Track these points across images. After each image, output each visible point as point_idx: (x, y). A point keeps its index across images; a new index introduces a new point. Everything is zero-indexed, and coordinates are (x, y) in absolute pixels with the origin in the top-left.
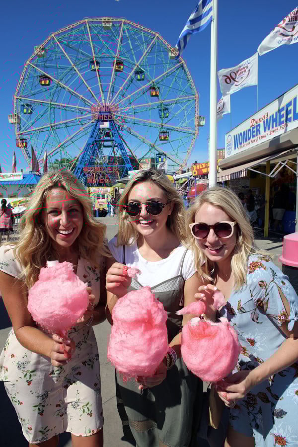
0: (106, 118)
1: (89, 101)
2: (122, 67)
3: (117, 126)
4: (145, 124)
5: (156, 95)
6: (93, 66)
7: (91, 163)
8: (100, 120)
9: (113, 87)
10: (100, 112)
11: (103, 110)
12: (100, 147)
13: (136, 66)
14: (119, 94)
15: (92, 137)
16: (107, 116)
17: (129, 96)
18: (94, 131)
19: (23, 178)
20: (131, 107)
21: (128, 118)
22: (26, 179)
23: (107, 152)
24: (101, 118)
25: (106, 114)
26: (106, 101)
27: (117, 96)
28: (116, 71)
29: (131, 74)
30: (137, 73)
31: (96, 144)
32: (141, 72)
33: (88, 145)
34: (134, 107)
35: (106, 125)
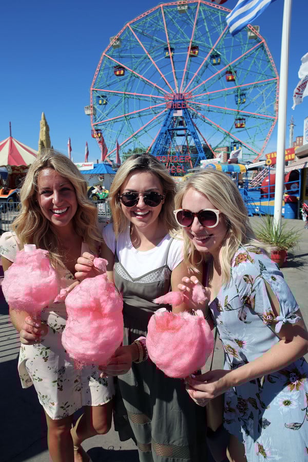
0: (179, 106)
1: (163, 90)
2: (197, 52)
3: (191, 114)
4: (220, 112)
5: (233, 80)
6: (167, 53)
7: (164, 153)
8: (174, 108)
9: (187, 73)
10: (173, 100)
11: (177, 98)
12: (172, 136)
13: (212, 50)
14: (193, 80)
15: (165, 126)
16: (181, 104)
17: (204, 82)
18: (167, 120)
19: (94, 167)
20: (205, 94)
21: (202, 105)
22: (97, 169)
23: (179, 141)
24: (175, 106)
25: (179, 102)
26: (180, 89)
27: (191, 83)
28: (191, 56)
29: (207, 58)
30: (213, 57)
31: (169, 133)
32: (217, 56)
33: (161, 134)
34: (208, 93)
35: (180, 113)
